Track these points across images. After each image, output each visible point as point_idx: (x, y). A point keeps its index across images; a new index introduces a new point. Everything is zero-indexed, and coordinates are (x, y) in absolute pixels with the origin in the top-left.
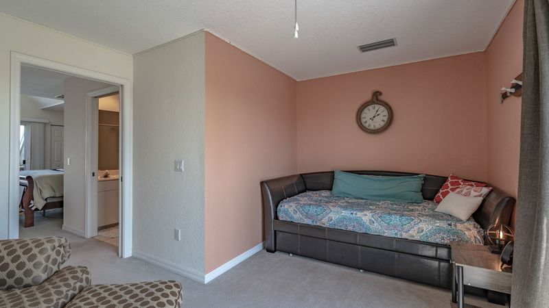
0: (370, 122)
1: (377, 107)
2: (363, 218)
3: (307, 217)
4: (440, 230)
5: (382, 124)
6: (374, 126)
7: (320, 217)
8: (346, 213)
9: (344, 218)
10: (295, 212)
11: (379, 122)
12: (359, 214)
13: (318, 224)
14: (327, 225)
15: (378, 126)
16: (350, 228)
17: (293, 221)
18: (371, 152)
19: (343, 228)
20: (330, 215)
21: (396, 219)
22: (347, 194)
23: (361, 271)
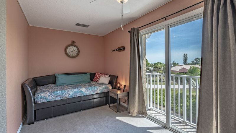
0: (71, 53)
1: (74, 47)
2: (83, 90)
3: (57, 97)
4: (104, 88)
5: (76, 54)
6: (73, 55)
7: (64, 95)
8: (76, 90)
9: (75, 92)
10: (49, 96)
11: (74, 54)
12: (81, 89)
13: (63, 98)
14: (68, 97)
15: (74, 55)
16: (78, 96)
17: (49, 101)
18: (71, 65)
19: (75, 97)
20: (69, 93)
21: (93, 88)
22: (64, 84)
23: (81, 111)
